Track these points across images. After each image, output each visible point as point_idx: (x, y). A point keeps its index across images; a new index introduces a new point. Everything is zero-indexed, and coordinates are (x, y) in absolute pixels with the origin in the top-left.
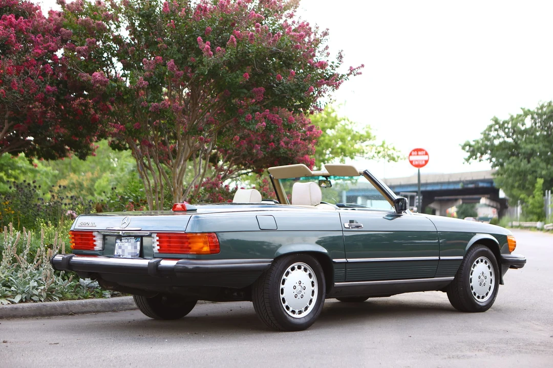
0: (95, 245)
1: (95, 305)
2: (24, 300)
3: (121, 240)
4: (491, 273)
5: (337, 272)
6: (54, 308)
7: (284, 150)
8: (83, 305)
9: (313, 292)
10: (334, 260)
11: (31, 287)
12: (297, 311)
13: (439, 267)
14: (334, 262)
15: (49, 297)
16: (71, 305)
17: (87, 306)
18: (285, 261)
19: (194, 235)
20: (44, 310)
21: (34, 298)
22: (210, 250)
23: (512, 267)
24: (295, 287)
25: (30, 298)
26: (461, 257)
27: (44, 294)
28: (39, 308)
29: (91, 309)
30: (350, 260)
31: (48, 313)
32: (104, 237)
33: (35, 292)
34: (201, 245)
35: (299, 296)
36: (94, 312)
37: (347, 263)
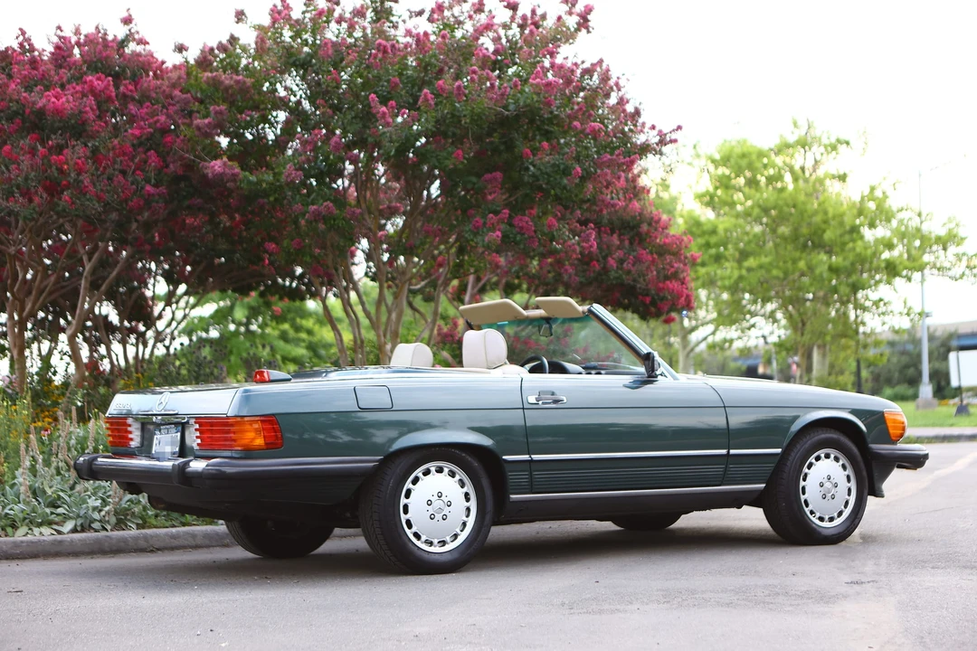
0: (131, 439)
1: (193, 536)
2: (79, 529)
3: (160, 431)
4: (848, 477)
5: (513, 477)
6: (124, 540)
8: (173, 537)
9: (468, 509)
10: (504, 457)
11: (90, 508)
12: (435, 541)
13: (728, 468)
14: (505, 461)
15: (121, 524)
16: (152, 536)
17: (180, 537)
18: (403, 463)
19: (239, 419)
20: (106, 544)
21: (96, 525)
22: (266, 444)
24: (429, 503)
25: (90, 526)
26: (779, 450)
27: (113, 520)
28: (97, 541)
29: (186, 543)
30: (535, 457)
31: (114, 548)
32: (143, 426)
33: (96, 516)
34: (251, 435)
35: (439, 517)
37: (532, 461)
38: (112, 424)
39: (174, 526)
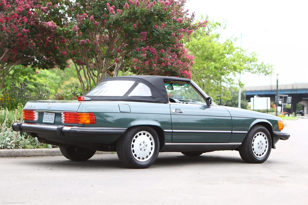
0: (34, 118)
1: (42, 152)
2: (2, 148)
4: (266, 142)
5: (167, 137)
6: (19, 152)
7: (170, 67)
8: (35, 152)
9: (152, 148)
10: (164, 130)
11: (7, 141)
12: (141, 158)
13: (231, 137)
14: (165, 132)
15: (17, 147)
16: (28, 152)
17: (37, 152)
18: (133, 131)
19: (82, 114)
20: (13, 154)
21: (8, 147)
22: (90, 122)
23: (281, 139)
24: (140, 145)
25: (6, 147)
27: (14, 145)
28: (10, 152)
29: (39, 154)
30: (174, 131)
31: (15, 155)
32: (39, 114)
33: (9, 144)
34: (85, 119)
35: (143, 149)
37: (173, 132)
38: (25, 112)
39: (34, 148)
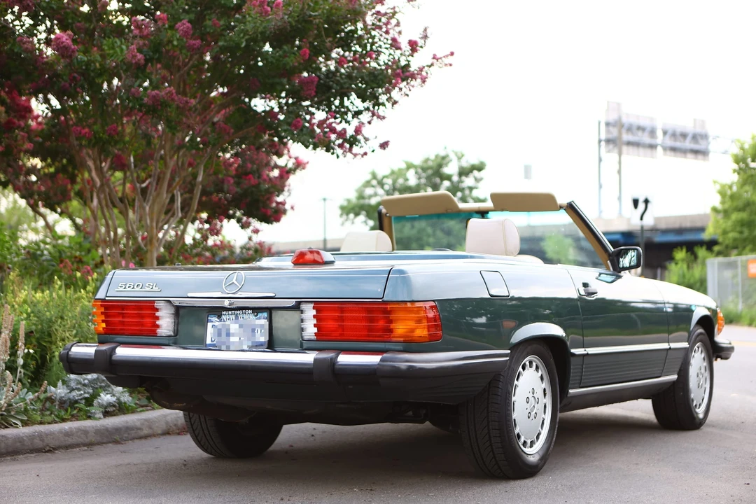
0: (158, 326)
3: (219, 317)
4: (706, 367)
5: (573, 371)
9: (545, 406)
10: (572, 351)
12: (529, 442)
15: (4, 421)
16: (47, 435)
17: (73, 435)
19: (402, 305)
22: (429, 335)
24: (528, 400)
26: (687, 345)
30: (588, 351)
31: (10, 449)
32: (179, 311)
34: (412, 324)
35: (532, 415)
36: (84, 445)
38: (106, 308)
